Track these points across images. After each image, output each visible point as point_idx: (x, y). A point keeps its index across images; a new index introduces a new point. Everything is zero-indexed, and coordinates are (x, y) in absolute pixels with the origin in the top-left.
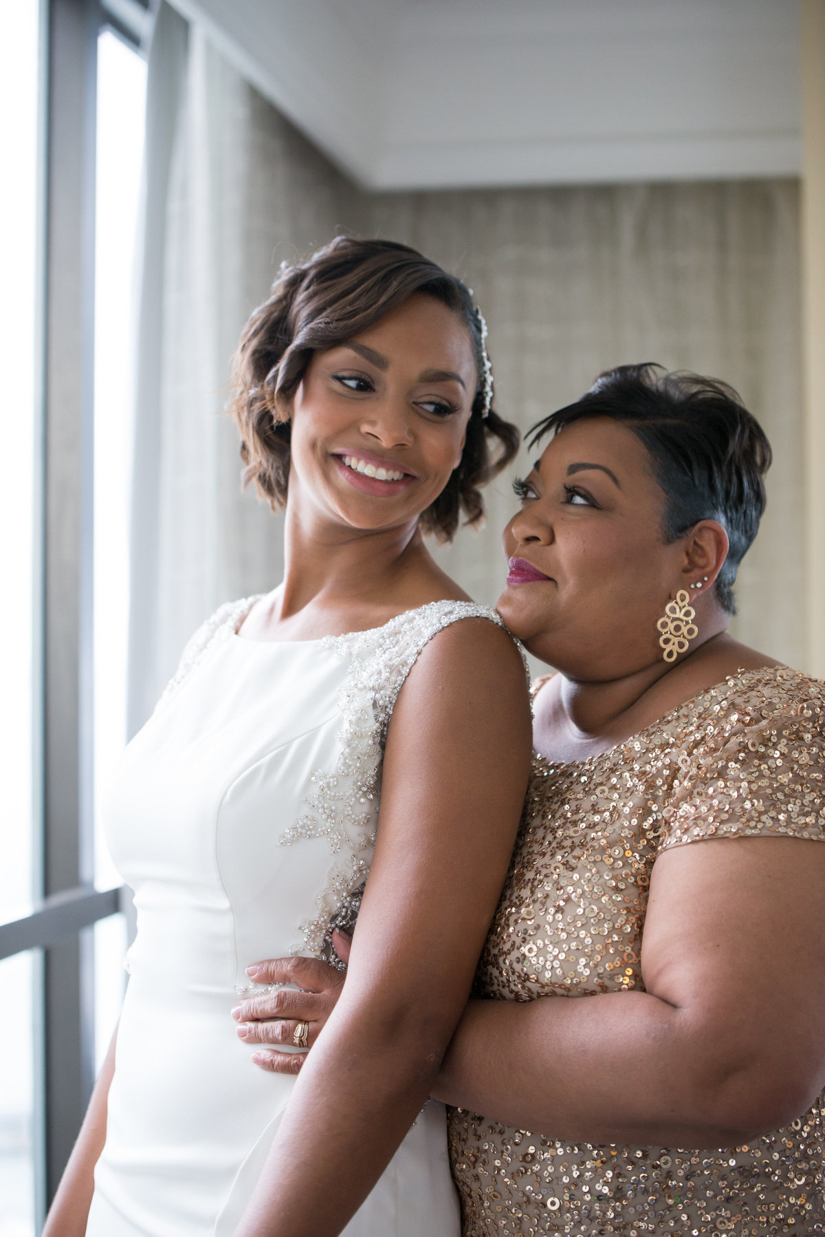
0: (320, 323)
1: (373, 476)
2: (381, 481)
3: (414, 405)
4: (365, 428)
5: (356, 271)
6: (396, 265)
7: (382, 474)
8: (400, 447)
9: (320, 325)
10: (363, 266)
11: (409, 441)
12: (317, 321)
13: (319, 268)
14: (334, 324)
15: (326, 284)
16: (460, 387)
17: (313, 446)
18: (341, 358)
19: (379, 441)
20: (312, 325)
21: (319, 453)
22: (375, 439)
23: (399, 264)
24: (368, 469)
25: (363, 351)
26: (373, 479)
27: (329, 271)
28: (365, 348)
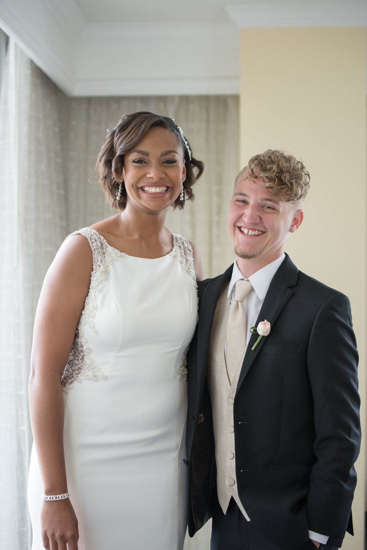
0: (122, 146)
1: (155, 192)
2: (158, 193)
3: (162, 164)
4: (148, 176)
5: (130, 126)
6: (143, 120)
7: (158, 190)
8: (161, 179)
9: (122, 147)
10: (133, 123)
11: (164, 176)
12: (121, 146)
13: (119, 128)
14: (127, 145)
15: (122, 133)
16: (177, 155)
17: (133, 186)
18: (133, 156)
19: (154, 179)
20: (120, 147)
21: (135, 188)
22: (152, 179)
23: (144, 119)
24: (152, 190)
25: (140, 152)
26: (156, 193)
27: (123, 128)
28: (140, 151)
